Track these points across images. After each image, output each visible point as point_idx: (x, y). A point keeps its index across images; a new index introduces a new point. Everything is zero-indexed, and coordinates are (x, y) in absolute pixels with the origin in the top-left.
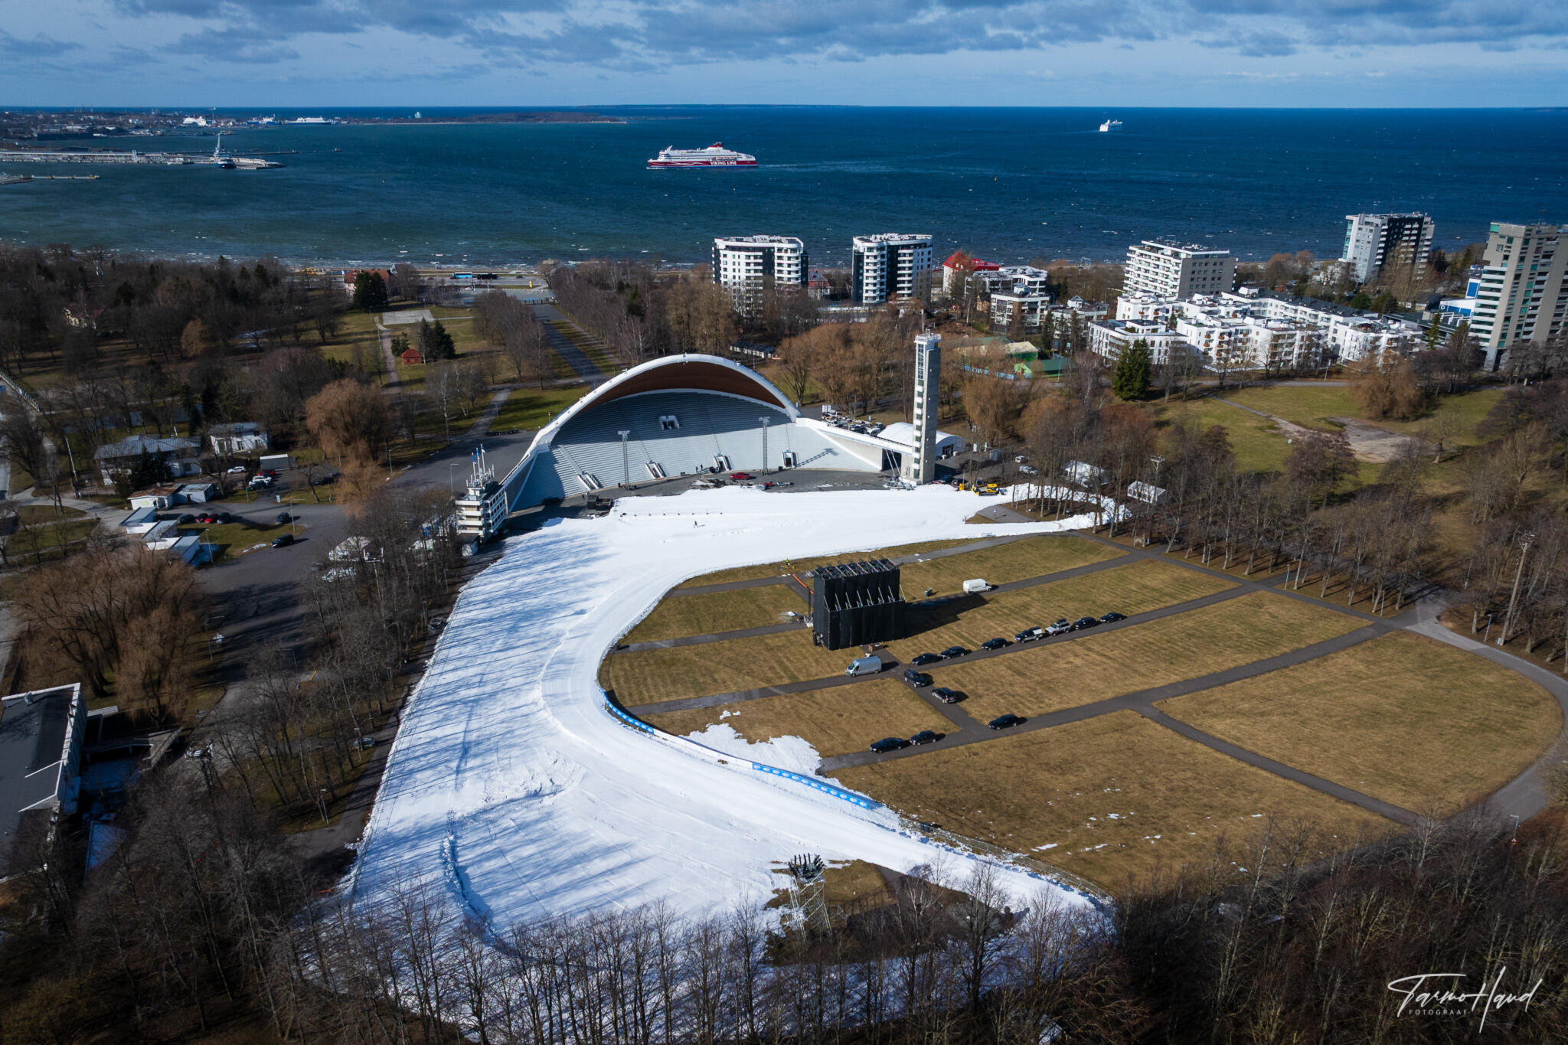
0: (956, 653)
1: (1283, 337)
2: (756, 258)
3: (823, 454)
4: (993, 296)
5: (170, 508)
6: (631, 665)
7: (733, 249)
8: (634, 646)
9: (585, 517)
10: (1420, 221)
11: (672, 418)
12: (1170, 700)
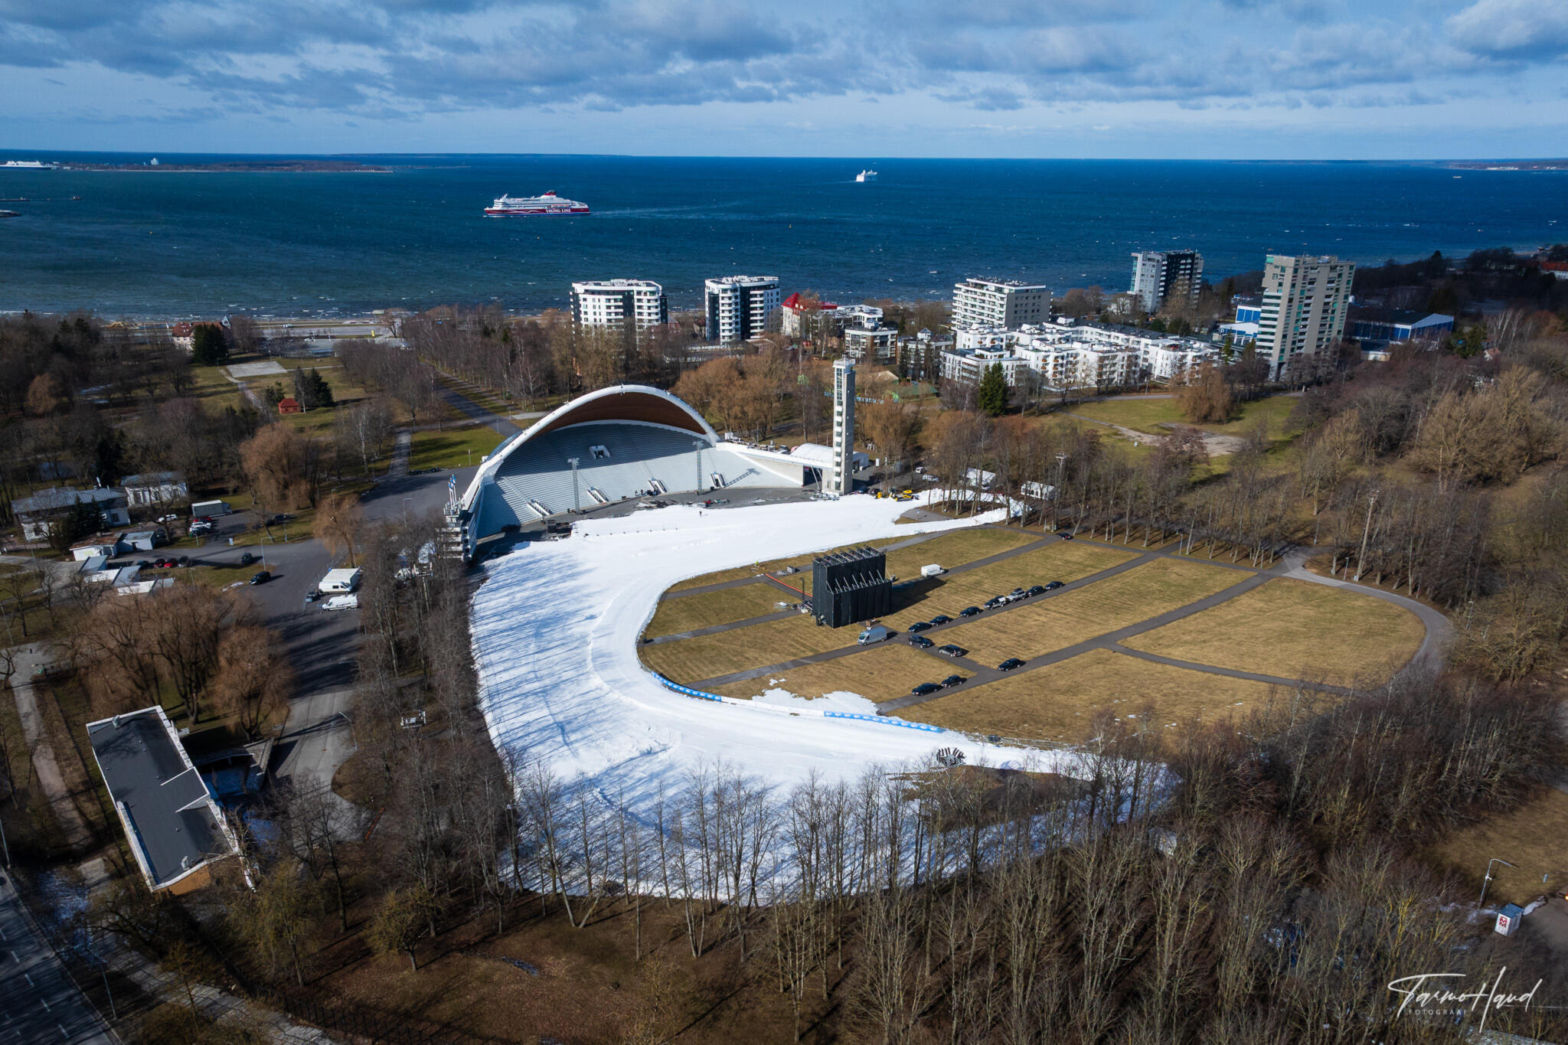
0: (942, 621)
1: (1107, 358)
2: (615, 301)
3: (747, 474)
4: (847, 331)
5: (116, 557)
6: (665, 654)
7: (593, 292)
8: (657, 639)
9: (549, 540)
10: (1192, 256)
11: (601, 448)
12: (1129, 639)
